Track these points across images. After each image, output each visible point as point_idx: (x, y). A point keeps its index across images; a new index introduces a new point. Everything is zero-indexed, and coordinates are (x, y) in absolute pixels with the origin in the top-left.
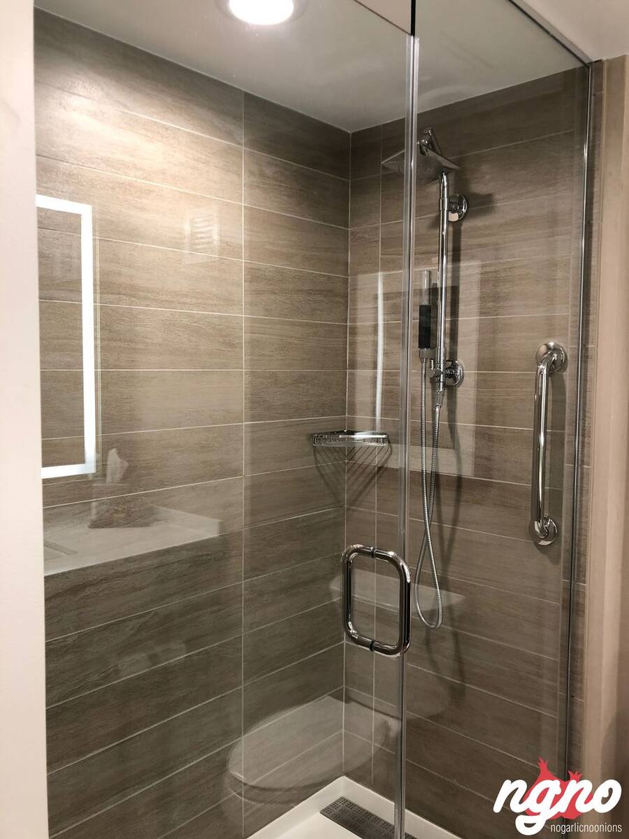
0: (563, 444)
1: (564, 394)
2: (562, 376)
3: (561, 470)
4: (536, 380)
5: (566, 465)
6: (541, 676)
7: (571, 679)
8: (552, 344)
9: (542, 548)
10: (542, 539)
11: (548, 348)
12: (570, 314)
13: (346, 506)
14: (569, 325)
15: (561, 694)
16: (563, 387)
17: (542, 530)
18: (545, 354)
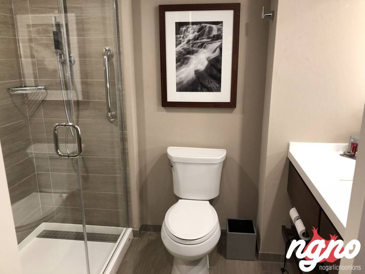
0: (115, 85)
1: (114, 67)
2: (112, 60)
3: (115, 94)
4: (104, 62)
5: (117, 92)
6: (115, 164)
7: (125, 162)
8: (107, 48)
9: (111, 122)
10: (111, 119)
11: (106, 50)
12: (113, 37)
13: (28, 118)
14: (113, 41)
15: (122, 168)
16: (113, 65)
17: (111, 115)
18: (106, 52)
